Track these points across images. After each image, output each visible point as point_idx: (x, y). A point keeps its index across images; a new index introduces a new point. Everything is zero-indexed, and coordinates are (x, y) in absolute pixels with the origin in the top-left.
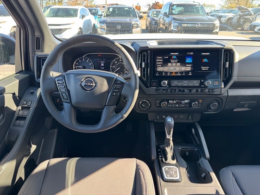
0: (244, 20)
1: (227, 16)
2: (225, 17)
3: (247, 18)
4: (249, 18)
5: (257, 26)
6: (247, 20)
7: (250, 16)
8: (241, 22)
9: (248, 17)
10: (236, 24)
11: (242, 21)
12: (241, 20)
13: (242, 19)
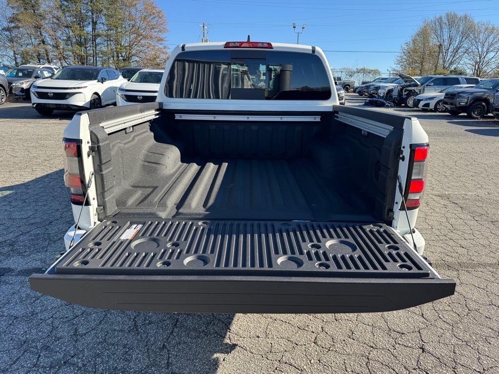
0: (407, 92)
1: (387, 87)
2: (384, 87)
3: (411, 90)
4: (414, 90)
5: (422, 100)
6: (411, 93)
7: (415, 88)
8: (404, 95)
9: (413, 88)
10: (397, 98)
11: (406, 93)
12: (403, 92)
13: (405, 92)
